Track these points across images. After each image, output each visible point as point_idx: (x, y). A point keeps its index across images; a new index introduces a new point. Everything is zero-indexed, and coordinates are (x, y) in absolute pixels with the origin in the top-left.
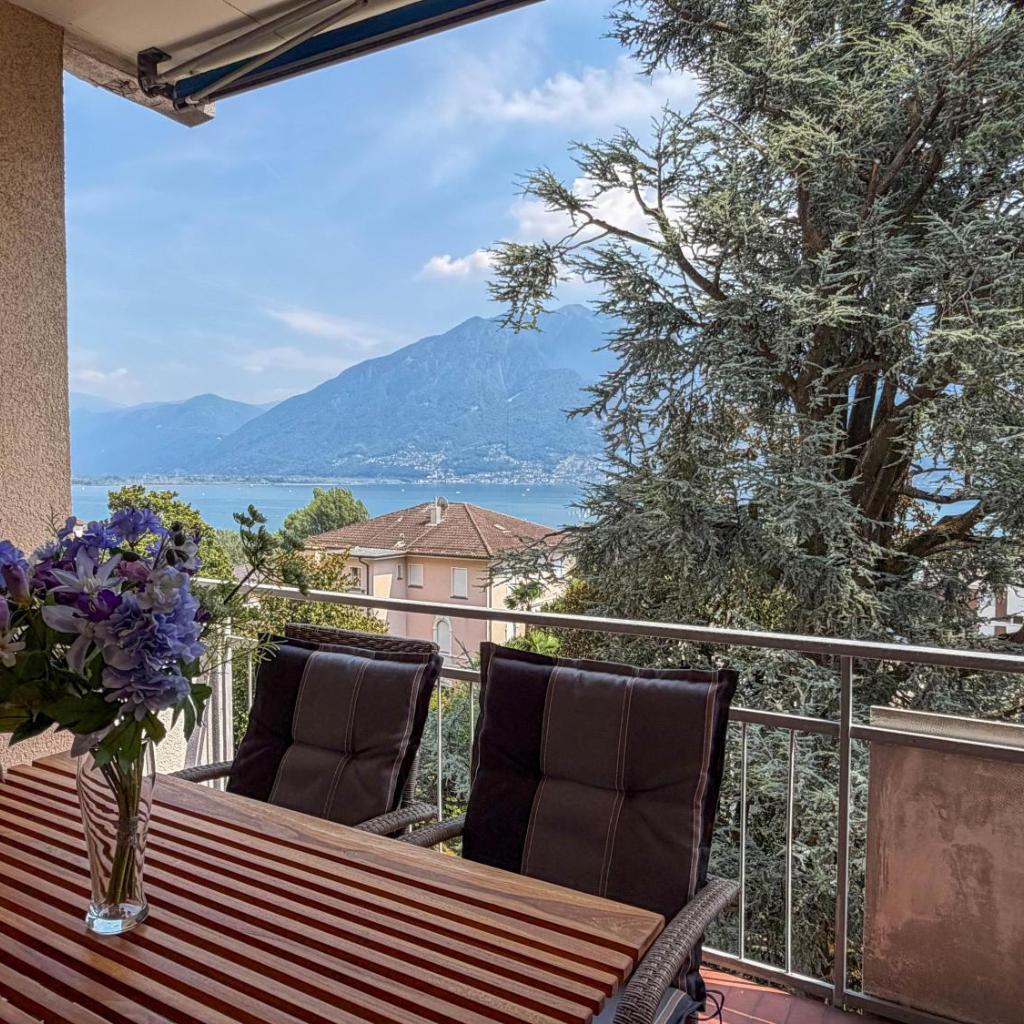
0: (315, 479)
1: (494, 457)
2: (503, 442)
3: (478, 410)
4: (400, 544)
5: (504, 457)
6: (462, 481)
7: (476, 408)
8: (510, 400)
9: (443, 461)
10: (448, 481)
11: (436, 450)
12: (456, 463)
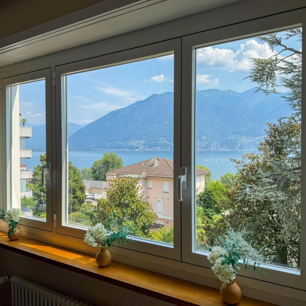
0: (101, 149)
1: (161, 141)
2: (164, 136)
3: (156, 126)
4: (144, 173)
5: (165, 142)
6: (150, 150)
7: (155, 125)
8: (167, 122)
9: (144, 143)
10: (146, 150)
11: (141, 139)
12: (148, 144)
